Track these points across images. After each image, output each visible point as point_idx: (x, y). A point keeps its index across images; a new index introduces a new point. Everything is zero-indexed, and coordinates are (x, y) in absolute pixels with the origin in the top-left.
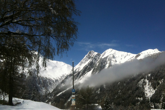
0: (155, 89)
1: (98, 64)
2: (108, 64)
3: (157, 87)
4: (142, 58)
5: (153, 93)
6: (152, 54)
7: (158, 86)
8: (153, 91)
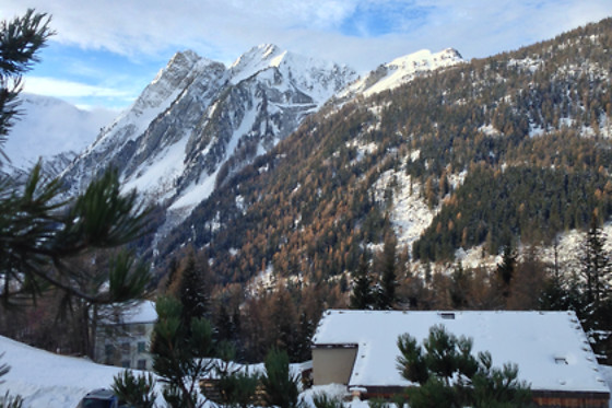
0: (432, 208)
1: (214, 107)
2: (254, 108)
3: (442, 201)
4: (392, 88)
5: (426, 227)
6: (433, 68)
7: (443, 197)
8: (424, 218)
